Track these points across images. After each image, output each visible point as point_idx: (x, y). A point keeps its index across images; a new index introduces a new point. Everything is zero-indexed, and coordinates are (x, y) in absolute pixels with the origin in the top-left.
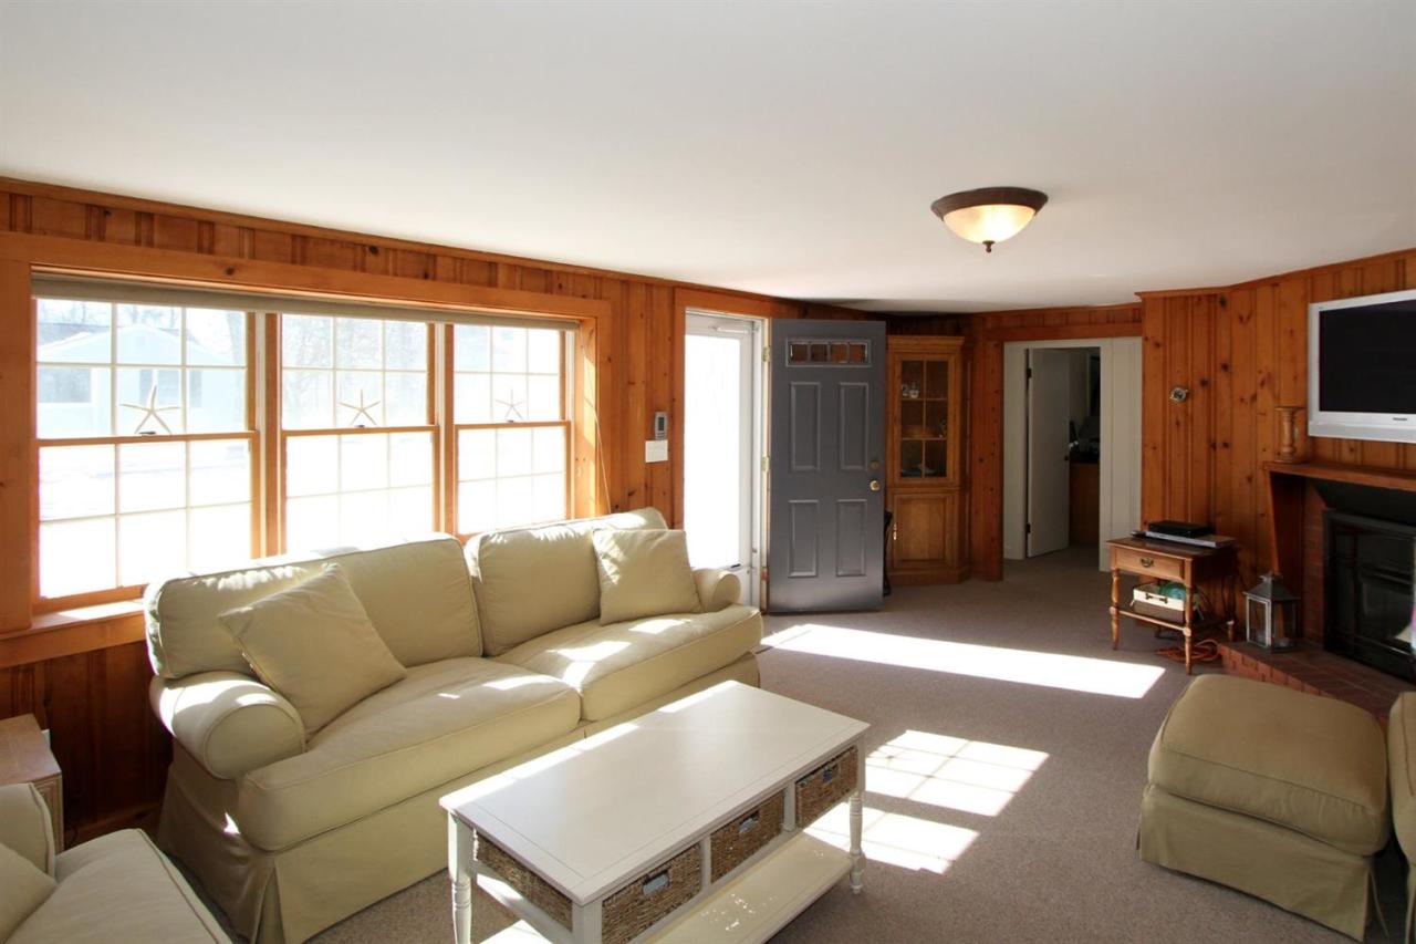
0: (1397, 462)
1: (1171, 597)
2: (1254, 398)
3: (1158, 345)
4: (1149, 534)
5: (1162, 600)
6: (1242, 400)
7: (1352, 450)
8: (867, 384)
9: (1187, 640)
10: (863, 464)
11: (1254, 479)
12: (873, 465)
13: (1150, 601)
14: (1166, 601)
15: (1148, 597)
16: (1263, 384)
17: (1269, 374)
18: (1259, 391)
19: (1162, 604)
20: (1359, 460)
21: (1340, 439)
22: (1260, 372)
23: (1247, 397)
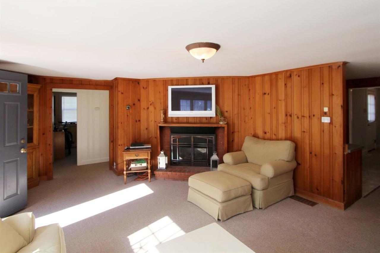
0: (187, 121)
1: (143, 163)
2: (148, 108)
3: (122, 93)
4: (131, 147)
5: (140, 165)
6: (144, 109)
7: (176, 119)
8: (19, 103)
9: (149, 173)
10: (17, 141)
11: (148, 129)
12: (22, 142)
13: (137, 166)
14: (141, 165)
15: (136, 165)
16: (151, 105)
17: (153, 102)
18: (150, 106)
19: (141, 166)
20: (178, 121)
21: (173, 117)
22: (150, 102)
23: (146, 108)
